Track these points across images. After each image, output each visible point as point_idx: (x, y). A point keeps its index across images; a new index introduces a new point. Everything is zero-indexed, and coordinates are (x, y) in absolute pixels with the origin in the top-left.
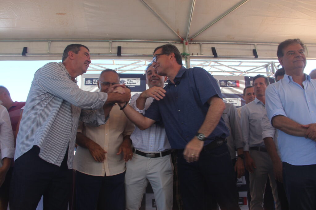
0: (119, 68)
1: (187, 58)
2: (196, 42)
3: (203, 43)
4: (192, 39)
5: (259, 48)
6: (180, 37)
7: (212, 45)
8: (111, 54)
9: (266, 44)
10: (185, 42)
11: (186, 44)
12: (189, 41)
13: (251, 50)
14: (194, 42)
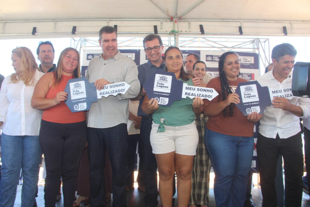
1: (175, 35)
2: (185, 20)
3: (191, 21)
4: (181, 17)
5: (244, 25)
6: (170, 16)
7: (200, 22)
9: (252, 21)
10: (174, 20)
11: (176, 22)
12: (178, 20)
13: (237, 27)
14: (184, 20)
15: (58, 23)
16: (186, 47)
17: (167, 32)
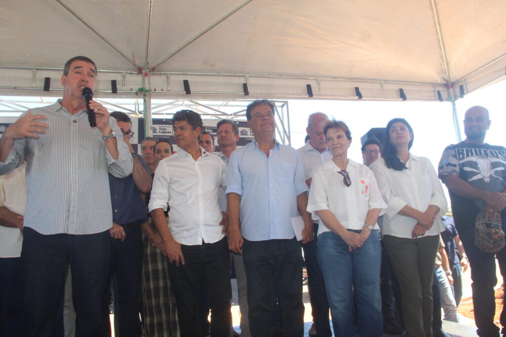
2: (162, 73)
3: (171, 74)
4: (154, 68)
5: (251, 82)
6: (137, 66)
7: (184, 76)
8: (35, 88)
9: (262, 76)
10: (144, 71)
11: (146, 75)
12: (150, 71)
13: (240, 84)
14: (159, 73)
16: (163, 114)
17: (131, 90)
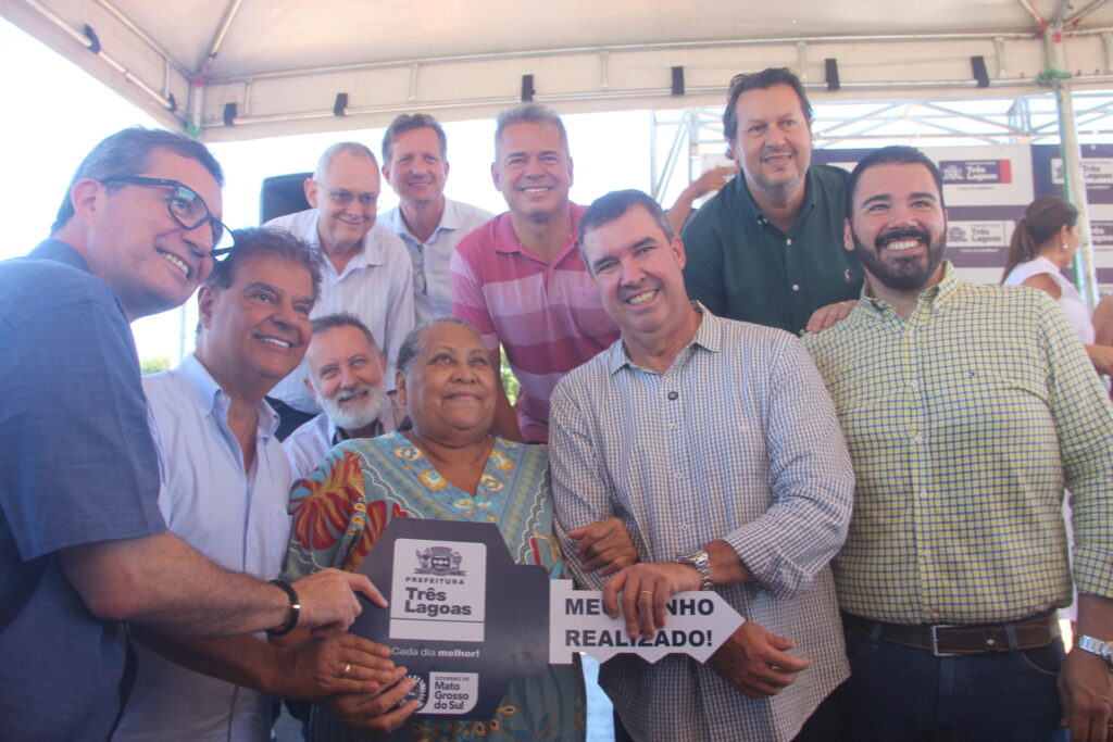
0: (826, 131)
1: (1060, 87)
2: (1091, 31)
4: (1078, 21)
6: (1038, 19)
10: (1050, 31)
11: (1057, 38)
12: (1065, 29)
14: (1084, 32)
15: (614, 57)
17: (1022, 77)
